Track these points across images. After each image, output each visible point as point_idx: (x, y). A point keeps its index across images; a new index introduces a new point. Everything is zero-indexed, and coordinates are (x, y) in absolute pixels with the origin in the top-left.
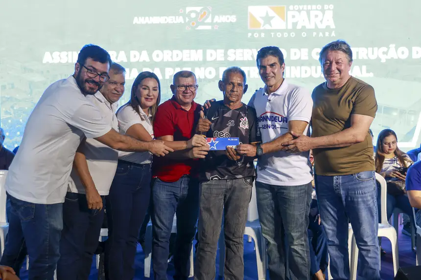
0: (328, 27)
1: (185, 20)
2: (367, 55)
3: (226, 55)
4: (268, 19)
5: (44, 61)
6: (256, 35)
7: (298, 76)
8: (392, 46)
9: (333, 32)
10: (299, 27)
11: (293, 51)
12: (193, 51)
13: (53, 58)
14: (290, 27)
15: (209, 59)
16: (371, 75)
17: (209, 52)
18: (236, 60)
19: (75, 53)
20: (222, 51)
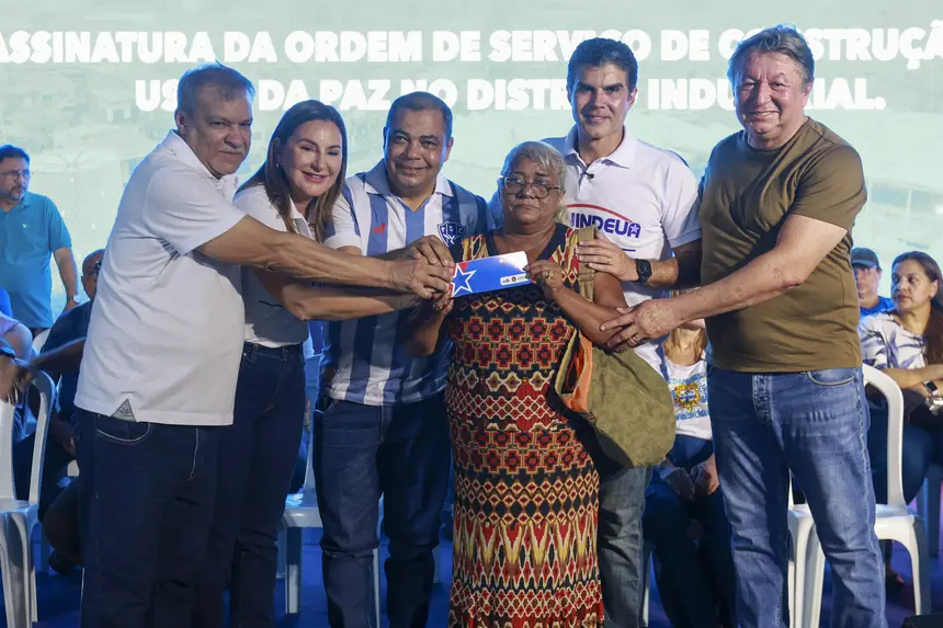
2: (870, 49)
3: (485, 46)
7: (681, 106)
8: (939, 25)
11: (668, 36)
12: (396, 36)
13: (10, 51)
15: (439, 55)
16: (880, 103)
17: (439, 37)
18: (514, 59)
19: (71, 35)
20: (476, 35)
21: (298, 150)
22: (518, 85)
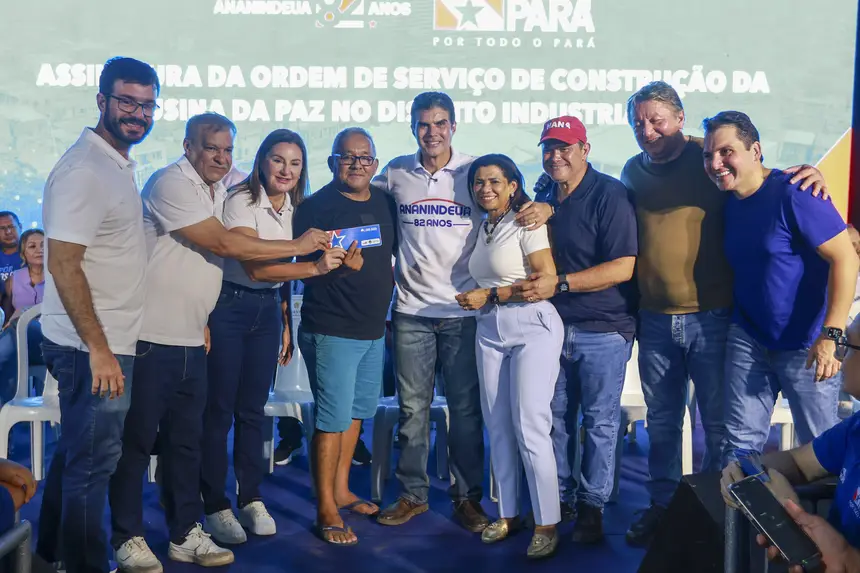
0: (582, 29)
1: (313, 9)
3: (391, 78)
4: (470, 12)
5: (40, 82)
6: (448, 41)
7: (525, 121)
8: (698, 69)
9: (592, 39)
10: (528, 28)
11: (516, 73)
12: (329, 70)
13: (56, 77)
14: (512, 28)
15: (359, 84)
17: (359, 71)
18: (411, 87)
20: (384, 70)
21: (272, 162)
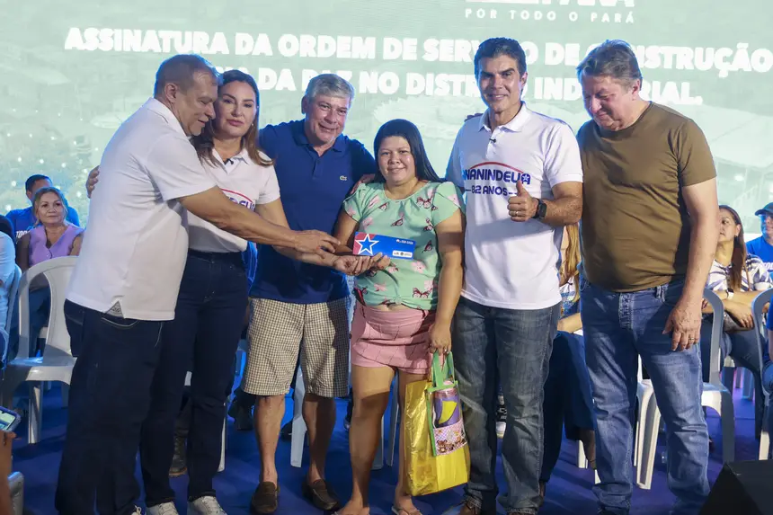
0: (621, 4)
2: (693, 61)
3: (420, 49)
5: (68, 46)
6: (481, 14)
7: (558, 97)
8: (743, 47)
9: (631, 13)
10: (564, 1)
11: (550, 47)
12: (358, 40)
13: (84, 41)
14: (547, 1)
15: (387, 55)
16: (699, 100)
17: (388, 42)
18: (441, 60)
19: (127, 32)
20: (415, 41)
22: (443, 78)
